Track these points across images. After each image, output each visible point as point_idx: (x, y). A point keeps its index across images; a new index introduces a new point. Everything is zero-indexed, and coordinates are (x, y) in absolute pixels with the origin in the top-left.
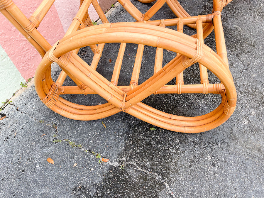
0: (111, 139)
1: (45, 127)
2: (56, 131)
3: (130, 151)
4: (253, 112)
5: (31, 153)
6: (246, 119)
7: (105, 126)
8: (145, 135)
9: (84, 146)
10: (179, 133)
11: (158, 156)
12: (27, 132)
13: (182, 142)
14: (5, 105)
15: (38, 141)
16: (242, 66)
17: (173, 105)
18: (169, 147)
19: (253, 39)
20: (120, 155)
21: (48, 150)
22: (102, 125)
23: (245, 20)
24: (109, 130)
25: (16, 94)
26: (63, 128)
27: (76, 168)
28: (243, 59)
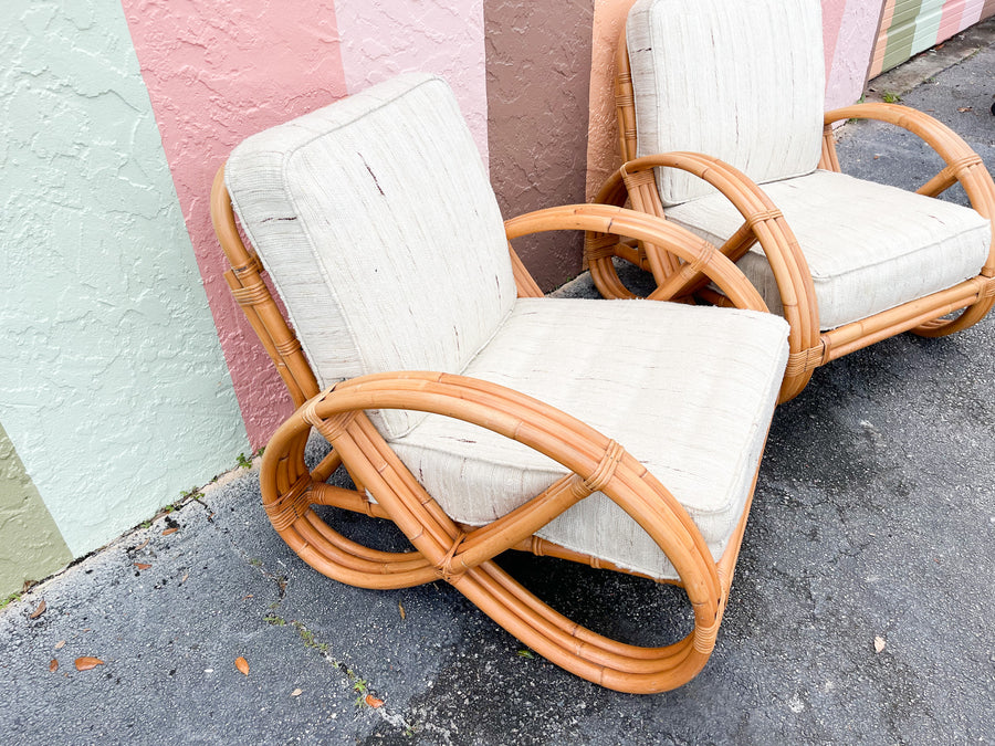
0: (407, 653)
1: (259, 578)
2: (281, 595)
3: (445, 698)
4: (829, 685)
5: (206, 633)
6: (801, 697)
7: (403, 615)
8: (497, 666)
9: (334, 651)
10: (593, 684)
11: (515, 730)
12: (212, 580)
13: (592, 710)
14: (187, 501)
15: (230, 608)
16: (844, 543)
17: (602, 605)
18: (551, 715)
19: (908, 473)
20: (416, 701)
21: (247, 637)
22: (398, 609)
23: (906, 412)
24: (411, 626)
25: (220, 480)
26: (298, 592)
27: (296, 702)
28: (856, 525)
